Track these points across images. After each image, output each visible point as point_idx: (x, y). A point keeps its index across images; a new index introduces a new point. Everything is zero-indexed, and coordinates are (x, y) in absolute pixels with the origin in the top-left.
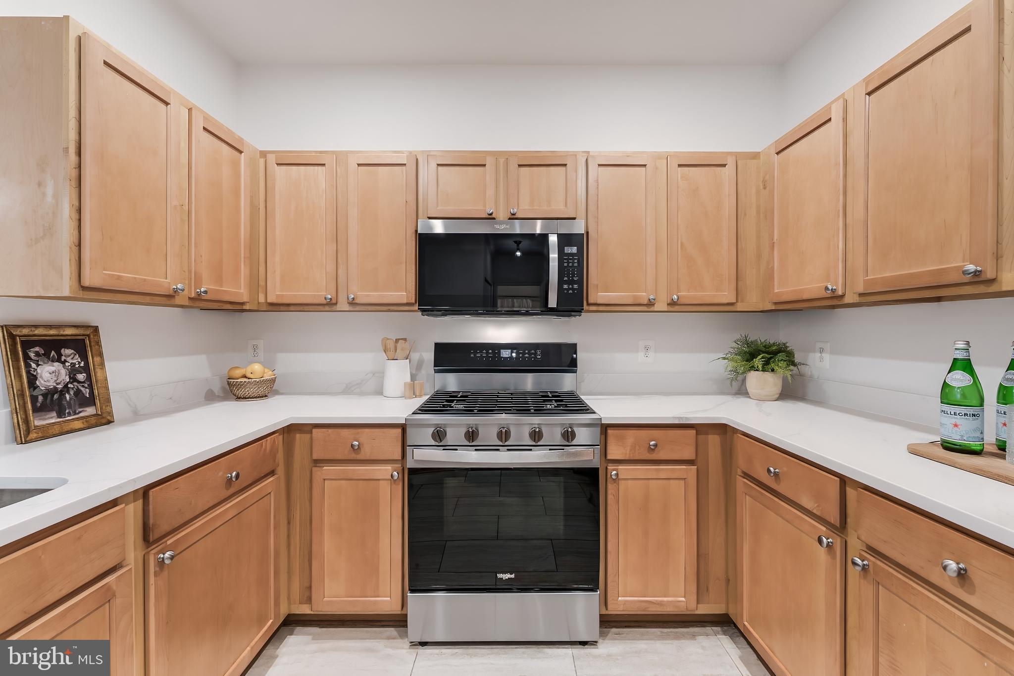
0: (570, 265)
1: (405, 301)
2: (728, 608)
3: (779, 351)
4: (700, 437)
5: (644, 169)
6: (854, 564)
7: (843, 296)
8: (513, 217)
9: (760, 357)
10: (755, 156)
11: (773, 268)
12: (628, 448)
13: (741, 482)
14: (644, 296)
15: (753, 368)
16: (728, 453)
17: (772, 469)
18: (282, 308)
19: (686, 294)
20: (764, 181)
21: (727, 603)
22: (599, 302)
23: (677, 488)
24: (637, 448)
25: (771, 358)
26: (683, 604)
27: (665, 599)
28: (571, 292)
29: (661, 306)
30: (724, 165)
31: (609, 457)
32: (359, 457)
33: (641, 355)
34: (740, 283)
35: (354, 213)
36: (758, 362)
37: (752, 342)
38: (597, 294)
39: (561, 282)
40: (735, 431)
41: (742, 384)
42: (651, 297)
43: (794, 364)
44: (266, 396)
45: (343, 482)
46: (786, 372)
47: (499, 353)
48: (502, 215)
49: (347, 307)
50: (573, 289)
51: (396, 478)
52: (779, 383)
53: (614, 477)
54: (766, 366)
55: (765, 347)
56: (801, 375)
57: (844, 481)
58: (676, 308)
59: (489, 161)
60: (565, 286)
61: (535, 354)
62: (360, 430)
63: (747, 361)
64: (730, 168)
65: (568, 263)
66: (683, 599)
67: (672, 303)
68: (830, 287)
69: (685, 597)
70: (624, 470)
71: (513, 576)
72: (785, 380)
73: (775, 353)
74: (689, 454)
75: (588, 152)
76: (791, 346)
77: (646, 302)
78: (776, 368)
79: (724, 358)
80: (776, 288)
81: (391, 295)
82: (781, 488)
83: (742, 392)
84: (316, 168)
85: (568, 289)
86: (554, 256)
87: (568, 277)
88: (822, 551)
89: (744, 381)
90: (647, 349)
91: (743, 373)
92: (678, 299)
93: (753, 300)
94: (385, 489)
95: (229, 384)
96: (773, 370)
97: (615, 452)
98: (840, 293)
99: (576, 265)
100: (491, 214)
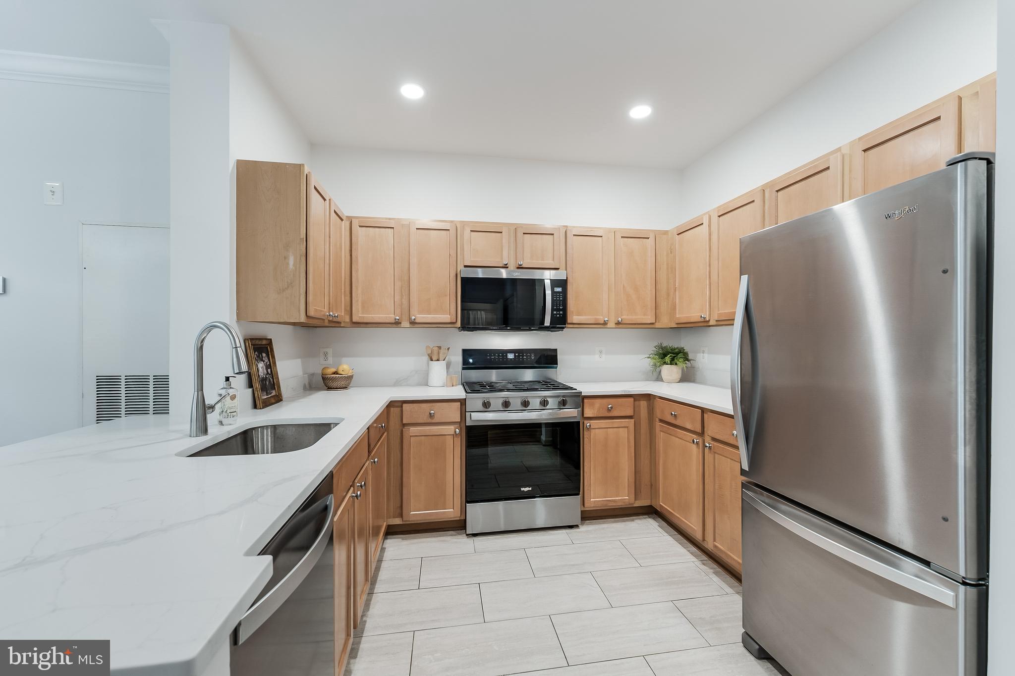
0: (558, 299)
1: (449, 321)
2: (651, 502)
3: (680, 352)
4: (636, 402)
5: (601, 238)
6: (706, 446)
7: (709, 321)
8: (520, 267)
9: (669, 356)
10: (666, 233)
11: (676, 302)
12: (596, 410)
13: (658, 424)
14: (601, 319)
15: (665, 363)
16: (651, 411)
17: (673, 413)
18: (362, 325)
19: (626, 317)
20: (671, 249)
21: (651, 499)
22: (574, 322)
23: (623, 433)
24: (601, 410)
25: (675, 356)
26: (627, 500)
27: (617, 498)
28: (558, 316)
29: (611, 324)
30: (648, 238)
31: (585, 416)
32: (433, 421)
33: (597, 357)
34: (657, 311)
35: (414, 261)
36: (668, 359)
37: (665, 347)
38: (573, 317)
39: (553, 310)
40: (655, 396)
41: (659, 374)
42: (606, 319)
43: (688, 360)
44: (346, 388)
45: (423, 437)
46: (683, 365)
47: (507, 356)
48: (512, 266)
49: (408, 325)
50: (560, 314)
51: (457, 433)
52: (680, 371)
53: (588, 427)
54: (672, 362)
55: (672, 350)
56: (693, 367)
57: (703, 410)
58: (620, 326)
59: (504, 230)
60: (555, 312)
61: (531, 356)
62: (434, 404)
63: (662, 359)
64: (652, 240)
65: (557, 298)
66: (627, 498)
67: (618, 323)
68: (703, 316)
69: (628, 497)
70: (594, 423)
71: (530, 489)
72: (683, 369)
73: (677, 354)
74: (629, 412)
75: (567, 226)
76: (687, 349)
77: (602, 322)
78: (678, 362)
79: (649, 358)
80: (677, 314)
81: (440, 317)
82: (678, 422)
83: (659, 378)
84: (387, 229)
85: (557, 314)
86: (549, 292)
87: (557, 307)
88: (694, 447)
89: (660, 372)
90: (601, 352)
91: (659, 366)
92: (622, 320)
93: (665, 321)
94: (449, 441)
95: (322, 377)
96: (676, 364)
97: (588, 413)
98: (708, 320)
99: (561, 299)
100: (506, 265)
